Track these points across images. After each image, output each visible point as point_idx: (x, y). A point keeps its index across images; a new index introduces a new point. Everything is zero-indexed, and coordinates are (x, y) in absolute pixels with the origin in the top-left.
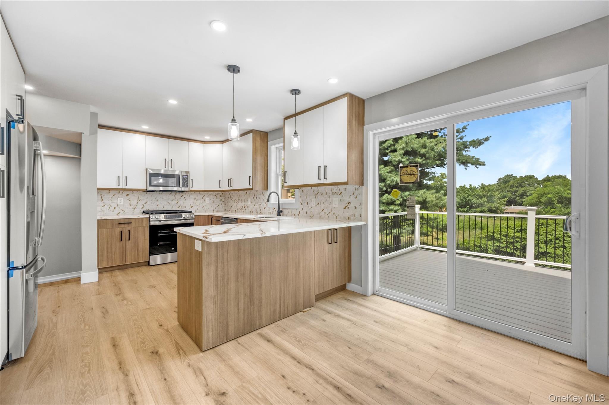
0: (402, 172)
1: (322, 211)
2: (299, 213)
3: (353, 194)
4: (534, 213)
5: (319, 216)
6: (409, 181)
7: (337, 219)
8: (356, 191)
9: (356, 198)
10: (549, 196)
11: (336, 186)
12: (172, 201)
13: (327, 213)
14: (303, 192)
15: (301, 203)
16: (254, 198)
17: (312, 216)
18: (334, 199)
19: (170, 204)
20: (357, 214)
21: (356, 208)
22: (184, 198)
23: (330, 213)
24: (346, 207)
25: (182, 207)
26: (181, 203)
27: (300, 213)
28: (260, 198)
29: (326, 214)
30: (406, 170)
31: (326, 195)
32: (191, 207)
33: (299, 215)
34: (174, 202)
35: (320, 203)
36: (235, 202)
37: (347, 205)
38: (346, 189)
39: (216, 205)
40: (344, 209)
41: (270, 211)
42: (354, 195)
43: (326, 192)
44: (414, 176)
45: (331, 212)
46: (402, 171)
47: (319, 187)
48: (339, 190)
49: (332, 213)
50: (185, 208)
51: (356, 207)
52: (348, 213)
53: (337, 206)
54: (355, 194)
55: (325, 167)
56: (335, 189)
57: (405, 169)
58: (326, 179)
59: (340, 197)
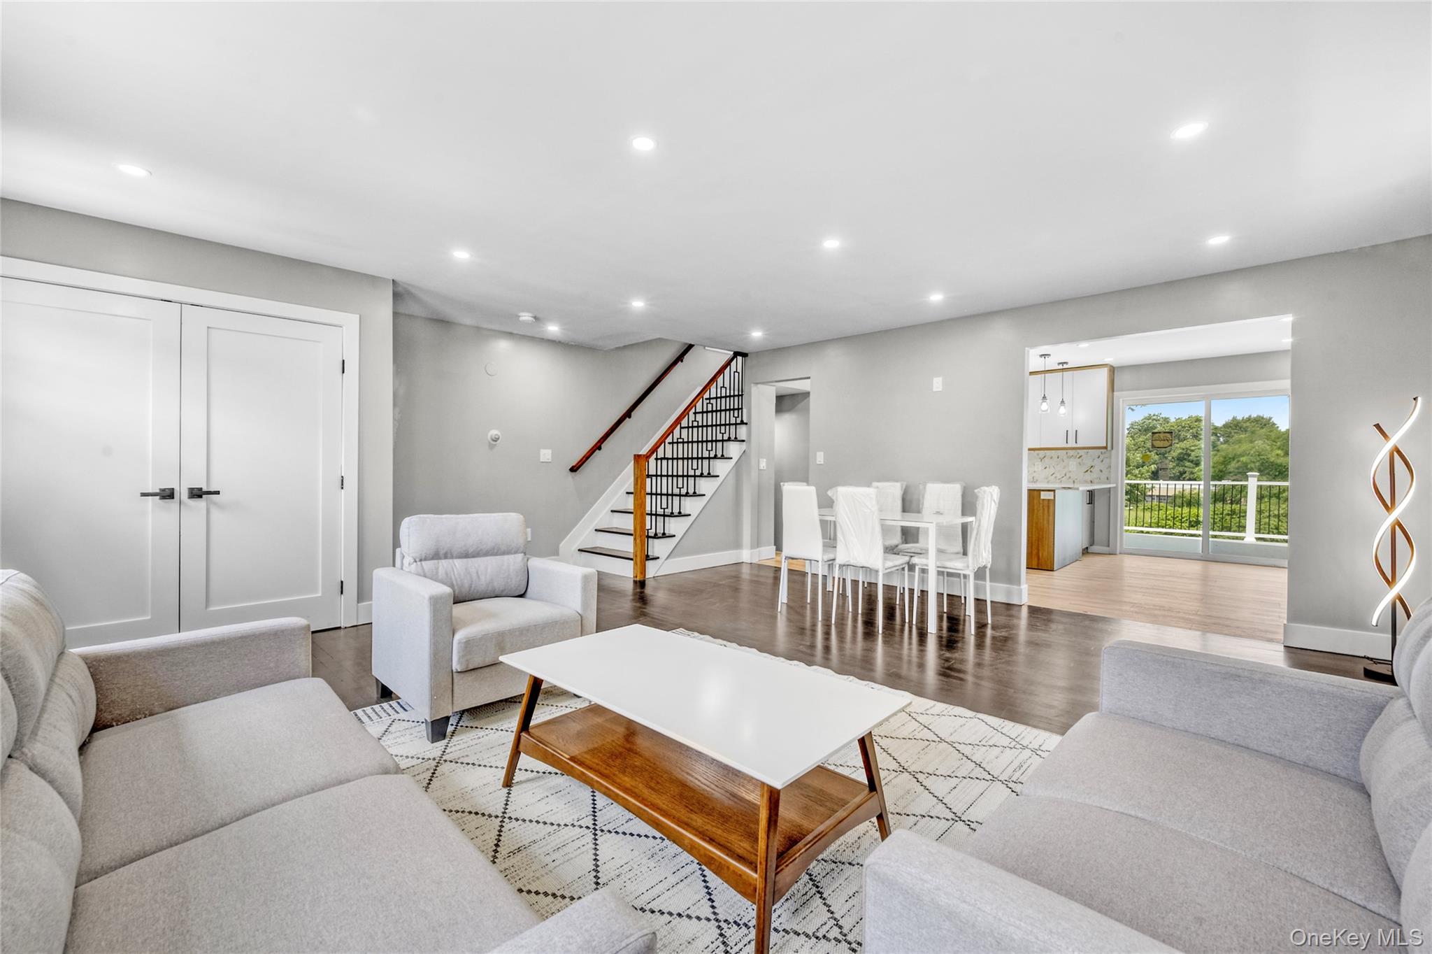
1: (1052, 475)
3: (1098, 458)
5: (1046, 480)
6: (1162, 446)
7: (1074, 483)
8: (1102, 454)
9: (1102, 461)
11: (1074, 451)
13: (1059, 477)
18: (1071, 463)
20: (1103, 477)
21: (1101, 471)
23: (1064, 477)
24: (1088, 470)
30: (1159, 436)
31: (1058, 458)
35: (1048, 467)
37: (1090, 469)
38: (1088, 452)
40: (1085, 472)
44: (1168, 442)
46: (1155, 437)
48: (1078, 454)
49: (1067, 476)
52: (1090, 476)
53: (1075, 470)
54: (1101, 458)
55: (1076, 431)
56: (1071, 452)
57: (1157, 435)
58: (1076, 442)
59: (1080, 459)
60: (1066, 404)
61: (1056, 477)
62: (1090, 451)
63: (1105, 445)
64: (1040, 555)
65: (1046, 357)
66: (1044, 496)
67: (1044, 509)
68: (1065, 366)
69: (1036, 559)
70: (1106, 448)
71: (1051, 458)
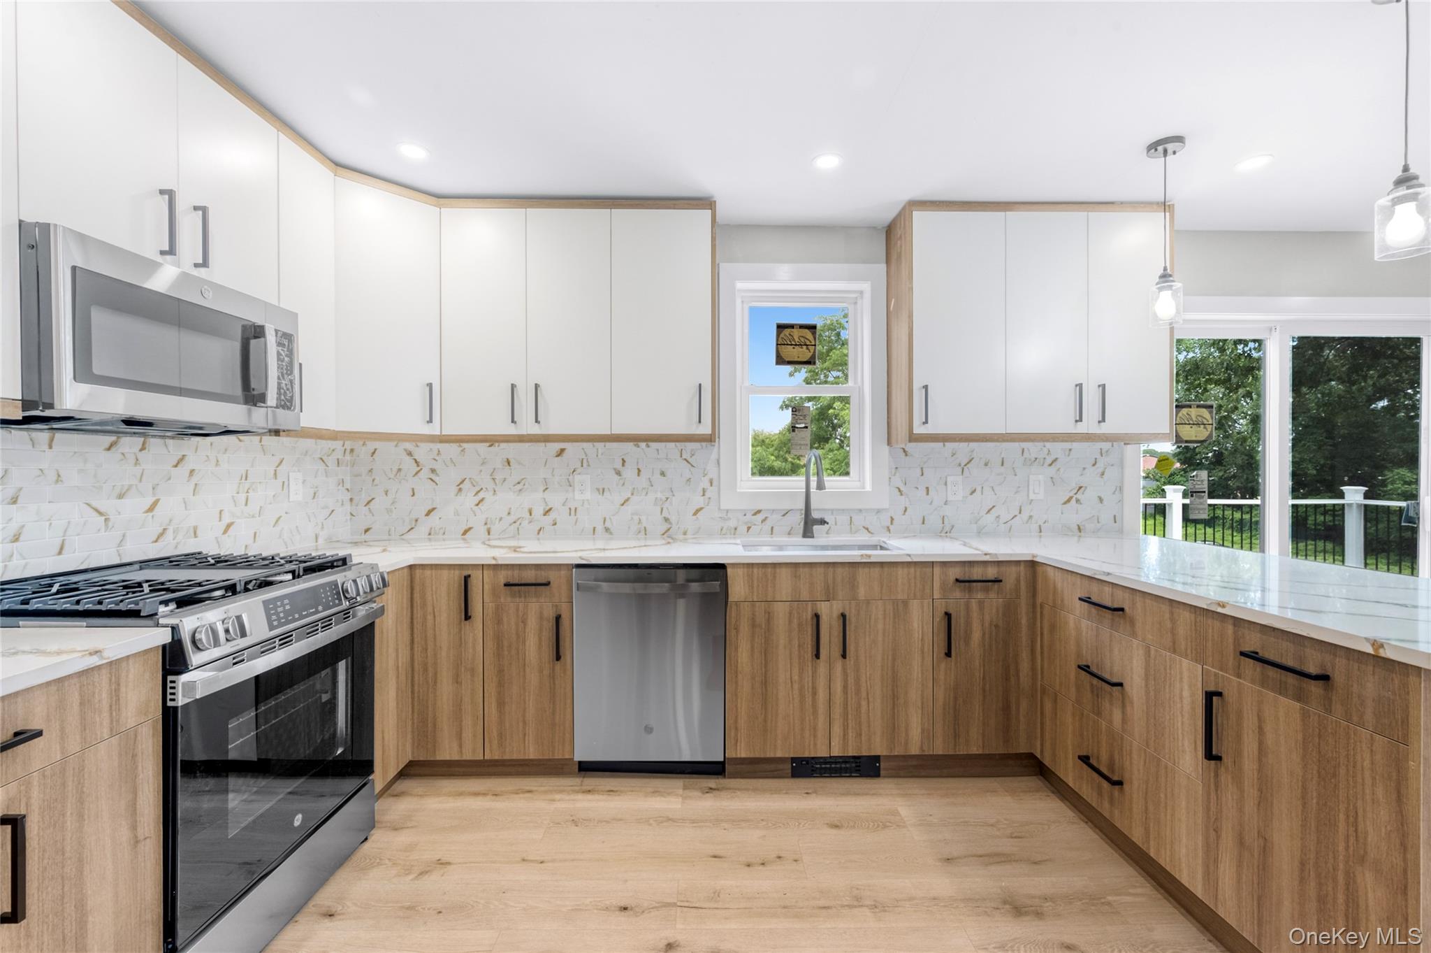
0: (1178, 418)
1: (989, 511)
2: (892, 524)
3: (1094, 465)
6: (1194, 439)
7: (1041, 532)
8: (1102, 456)
9: (1103, 474)
11: (1040, 445)
12: (121, 496)
13: (1005, 516)
14: (906, 455)
15: (900, 491)
16: (618, 473)
17: (947, 529)
18: (1031, 478)
19: (106, 520)
20: (1106, 516)
21: (1101, 500)
22: (192, 472)
23: (1016, 516)
24: (1071, 498)
25: (176, 531)
26: (170, 506)
27: (894, 522)
28: (663, 474)
29: (1002, 520)
30: (1188, 414)
31: (1002, 465)
32: (225, 532)
33: (892, 528)
34: (134, 505)
35: (979, 489)
36: (460, 490)
37: (1076, 494)
38: (1070, 450)
39: (326, 507)
40: (1065, 503)
41: (732, 524)
42: (1096, 466)
43: (1003, 458)
44: (1205, 428)
45: (1020, 513)
46: (1180, 414)
47: (973, 445)
48: (1048, 453)
49: (1025, 516)
50: (192, 540)
51: (1102, 496)
52: (1077, 513)
54: (1100, 465)
55: (1103, 388)
59: (1051, 471)
60: (1177, 285)
61: (998, 517)
62: (1075, 445)
71: (986, 464)
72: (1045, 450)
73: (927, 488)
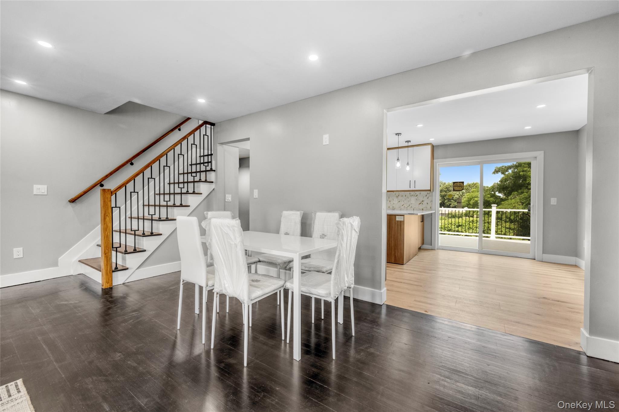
1: (402, 206)
3: (425, 196)
4: (496, 208)
5: (400, 209)
6: (458, 190)
7: (414, 210)
8: (428, 194)
9: (428, 198)
10: (476, 199)
11: (414, 192)
13: (406, 206)
17: (394, 209)
18: (412, 199)
20: (429, 207)
21: (427, 203)
23: (408, 206)
24: (421, 203)
29: (406, 207)
35: (400, 201)
38: (420, 193)
40: (419, 204)
43: (406, 195)
44: (461, 187)
46: (454, 184)
48: (416, 194)
49: (410, 206)
52: (422, 206)
53: (414, 203)
54: (427, 196)
55: (415, 181)
56: (412, 193)
57: (456, 184)
58: (415, 187)
59: (417, 197)
60: (409, 165)
61: (404, 207)
62: (422, 192)
63: (430, 189)
64: (396, 255)
65: (399, 135)
66: (398, 219)
67: (398, 227)
68: (410, 144)
69: (394, 257)
70: (430, 190)
71: (402, 196)
72: (415, 193)
73: (390, 201)
